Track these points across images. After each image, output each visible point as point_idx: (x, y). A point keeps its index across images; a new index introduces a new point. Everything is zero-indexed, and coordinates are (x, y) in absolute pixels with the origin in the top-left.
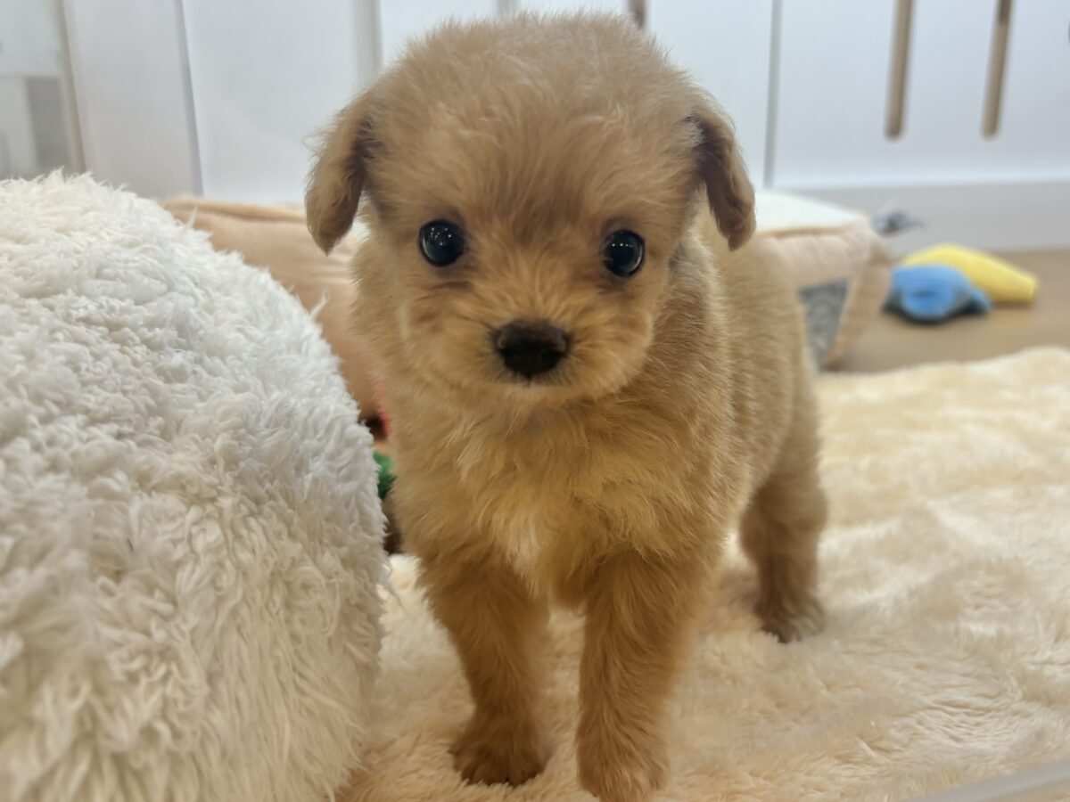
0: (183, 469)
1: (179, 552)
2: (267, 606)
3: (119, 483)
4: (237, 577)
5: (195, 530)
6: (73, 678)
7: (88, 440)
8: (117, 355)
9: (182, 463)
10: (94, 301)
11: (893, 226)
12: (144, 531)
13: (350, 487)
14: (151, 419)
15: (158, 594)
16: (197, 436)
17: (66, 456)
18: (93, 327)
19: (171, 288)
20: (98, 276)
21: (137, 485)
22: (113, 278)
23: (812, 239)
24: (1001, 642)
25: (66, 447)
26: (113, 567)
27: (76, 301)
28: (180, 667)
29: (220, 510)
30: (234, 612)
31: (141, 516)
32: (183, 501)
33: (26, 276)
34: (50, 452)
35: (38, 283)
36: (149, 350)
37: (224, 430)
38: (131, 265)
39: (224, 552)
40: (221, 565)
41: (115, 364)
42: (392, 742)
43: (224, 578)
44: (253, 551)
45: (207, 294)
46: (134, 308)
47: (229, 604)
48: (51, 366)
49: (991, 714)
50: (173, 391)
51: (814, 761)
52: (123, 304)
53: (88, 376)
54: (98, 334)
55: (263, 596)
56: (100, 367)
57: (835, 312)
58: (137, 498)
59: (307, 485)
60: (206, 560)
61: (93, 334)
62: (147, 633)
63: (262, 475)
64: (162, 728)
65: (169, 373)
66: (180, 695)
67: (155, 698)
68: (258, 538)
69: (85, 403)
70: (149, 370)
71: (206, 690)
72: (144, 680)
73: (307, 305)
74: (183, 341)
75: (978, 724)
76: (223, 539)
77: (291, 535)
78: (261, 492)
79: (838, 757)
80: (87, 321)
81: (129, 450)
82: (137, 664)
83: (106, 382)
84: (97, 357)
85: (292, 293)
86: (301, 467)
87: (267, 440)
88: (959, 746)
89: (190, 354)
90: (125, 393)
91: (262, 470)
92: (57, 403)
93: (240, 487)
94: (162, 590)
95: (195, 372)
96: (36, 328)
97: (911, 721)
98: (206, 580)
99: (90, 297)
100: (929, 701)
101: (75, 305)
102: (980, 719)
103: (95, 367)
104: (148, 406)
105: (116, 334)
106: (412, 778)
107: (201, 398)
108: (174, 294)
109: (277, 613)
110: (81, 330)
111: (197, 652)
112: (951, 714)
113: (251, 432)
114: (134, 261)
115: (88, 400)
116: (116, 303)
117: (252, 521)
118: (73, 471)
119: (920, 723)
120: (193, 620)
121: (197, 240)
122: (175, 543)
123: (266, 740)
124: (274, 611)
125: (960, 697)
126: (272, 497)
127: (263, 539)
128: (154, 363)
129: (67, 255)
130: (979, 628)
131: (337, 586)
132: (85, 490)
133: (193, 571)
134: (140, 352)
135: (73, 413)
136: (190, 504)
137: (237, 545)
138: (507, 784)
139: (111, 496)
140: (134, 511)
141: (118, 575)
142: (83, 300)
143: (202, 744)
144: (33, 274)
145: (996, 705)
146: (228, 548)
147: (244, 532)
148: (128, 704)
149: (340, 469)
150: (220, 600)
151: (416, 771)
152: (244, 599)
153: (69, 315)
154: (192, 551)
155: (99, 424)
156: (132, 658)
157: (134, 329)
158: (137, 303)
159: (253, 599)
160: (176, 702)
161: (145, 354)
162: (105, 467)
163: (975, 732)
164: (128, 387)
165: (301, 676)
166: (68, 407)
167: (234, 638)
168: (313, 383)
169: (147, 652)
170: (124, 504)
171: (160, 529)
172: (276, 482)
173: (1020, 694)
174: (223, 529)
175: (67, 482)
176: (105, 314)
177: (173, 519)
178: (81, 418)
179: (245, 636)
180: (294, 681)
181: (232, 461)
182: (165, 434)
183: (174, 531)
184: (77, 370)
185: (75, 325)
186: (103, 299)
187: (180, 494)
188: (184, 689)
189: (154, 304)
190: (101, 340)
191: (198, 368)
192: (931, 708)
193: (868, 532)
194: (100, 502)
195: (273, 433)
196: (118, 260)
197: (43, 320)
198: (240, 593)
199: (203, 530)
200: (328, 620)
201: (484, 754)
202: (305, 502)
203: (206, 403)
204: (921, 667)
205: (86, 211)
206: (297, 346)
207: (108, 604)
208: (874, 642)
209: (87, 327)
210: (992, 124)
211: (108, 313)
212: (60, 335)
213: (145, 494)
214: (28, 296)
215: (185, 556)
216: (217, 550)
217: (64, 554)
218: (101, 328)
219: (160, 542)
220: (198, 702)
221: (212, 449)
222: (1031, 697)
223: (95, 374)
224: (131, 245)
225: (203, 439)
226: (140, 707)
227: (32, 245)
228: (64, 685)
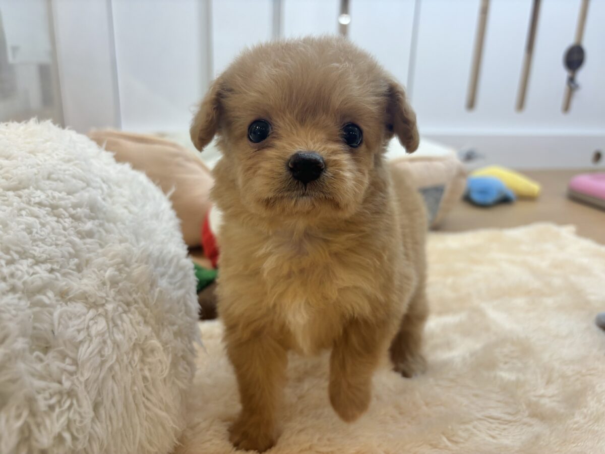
0: (86, 289)
1: (81, 337)
2: (130, 363)
3: (49, 298)
4: (113, 349)
5: (91, 323)
6: (18, 408)
7: (33, 274)
8: (54, 224)
9: (86, 285)
10: (44, 193)
11: (469, 157)
12: (61, 326)
13: (180, 293)
14: (71, 260)
15: (68, 360)
16: (96, 270)
17: (19, 284)
18: (43, 208)
19: (88, 185)
20: (49, 178)
21: (59, 298)
22: (56, 180)
23: (427, 163)
24: (518, 384)
25: (20, 279)
26: (44, 345)
27: (34, 193)
28: (78, 400)
29: (106, 311)
30: (111, 368)
31: (60, 317)
32: (86, 307)
33: (7, 179)
34: (11, 281)
35: (14, 183)
36: (73, 220)
37: (112, 266)
38: (67, 172)
39: (107, 335)
40: (105, 342)
41: (53, 229)
42: (199, 424)
43: (106, 349)
44: (124, 332)
45: (109, 187)
46: (66, 197)
47: (108, 365)
48: (16, 232)
49: (512, 424)
50: (85, 244)
51: (418, 446)
52: (60, 195)
53: (37, 236)
54: (45, 212)
55: (128, 358)
56: (43, 231)
57: (437, 201)
58: (59, 306)
59: (156, 294)
60: (96, 341)
61: (42, 212)
62: (60, 382)
63: (131, 290)
64: (67, 436)
65: (84, 233)
66: (77, 417)
67: (63, 420)
68: (127, 326)
69: (33, 252)
70: (72, 232)
71: (92, 414)
72: (57, 410)
73: (165, 190)
74: (93, 214)
75: (505, 429)
76: (107, 328)
77: (146, 322)
78: (130, 299)
79: (431, 445)
80: (40, 204)
81: (57, 279)
82: (53, 401)
83: (46, 240)
84: (43, 225)
85: (158, 185)
86: (153, 284)
87: (135, 270)
88: (494, 441)
89: (97, 222)
90: (57, 245)
91: (131, 287)
92: (17, 252)
93: (119, 297)
94: (70, 358)
95: (99, 231)
96: (10, 208)
97: (469, 427)
98: (96, 351)
99: (43, 190)
100: (479, 415)
101: (34, 195)
102: (506, 426)
103: (41, 231)
104: (70, 253)
105: (55, 211)
106: (208, 445)
107: (101, 246)
108: (90, 189)
109: (136, 366)
110: (36, 209)
111: (88, 392)
112: (491, 423)
113: (127, 266)
114: (69, 170)
115: (35, 250)
116: (56, 194)
117: (124, 316)
118: (23, 292)
119: (474, 427)
120: (87, 375)
121: (107, 157)
122: (79, 331)
123: (126, 436)
124: (134, 365)
125: (495, 414)
126: (136, 302)
127: (130, 326)
128: (76, 228)
129: (33, 167)
130: (506, 375)
131: (170, 349)
132: (29, 304)
133: (89, 347)
134: (68, 222)
135: (26, 258)
136: (89, 308)
137: (115, 330)
138: (257, 451)
139: (44, 305)
140: (56, 315)
141: (46, 350)
142: (39, 192)
143: (89, 441)
144: (11, 178)
145: (514, 419)
146: (109, 332)
147: (119, 322)
148: (48, 422)
149: (175, 283)
150: (103, 363)
151: (210, 440)
152: (117, 360)
153: (30, 201)
154: (89, 335)
155: (41, 264)
156: (51, 396)
157: (65, 209)
158: (69, 194)
159: (122, 360)
160: (75, 421)
161: (70, 223)
162: (41, 290)
163: (503, 434)
164: (59, 242)
165: (147, 399)
166: (23, 255)
167: (110, 383)
168: (163, 236)
169: (60, 393)
170: (51, 309)
171: (71, 323)
172: (139, 294)
173: (527, 413)
174: (107, 322)
175: (20, 299)
176: (50, 201)
177: (79, 317)
178: (30, 261)
179: (117, 382)
180: (144, 403)
181: (114, 283)
182: (79, 268)
183: (79, 325)
184: (30, 233)
185: (33, 206)
186: (49, 192)
187: (84, 303)
188: (80, 414)
189: (77, 195)
190: (46, 215)
191: (101, 229)
192: (480, 419)
193: (450, 319)
194: (37, 309)
195: (139, 266)
196: (60, 170)
197: (15, 204)
198: (115, 357)
199: (96, 323)
200: (164, 368)
201: (245, 435)
202: (155, 304)
203: (103, 250)
204: (476, 395)
205: (47, 141)
206: (156, 216)
207: (39, 367)
208: (452, 380)
209: (39, 208)
210: (521, 104)
211: (52, 200)
212: (24, 213)
213: (64, 304)
214: (9, 189)
215: (85, 338)
216: (103, 334)
217: (15, 341)
218: (47, 208)
219: (70, 332)
220: (88, 421)
221: (104, 277)
222: (533, 415)
223: (41, 235)
224: (69, 161)
225: (99, 271)
226: (55, 425)
227: (14, 161)
228: (13, 412)
